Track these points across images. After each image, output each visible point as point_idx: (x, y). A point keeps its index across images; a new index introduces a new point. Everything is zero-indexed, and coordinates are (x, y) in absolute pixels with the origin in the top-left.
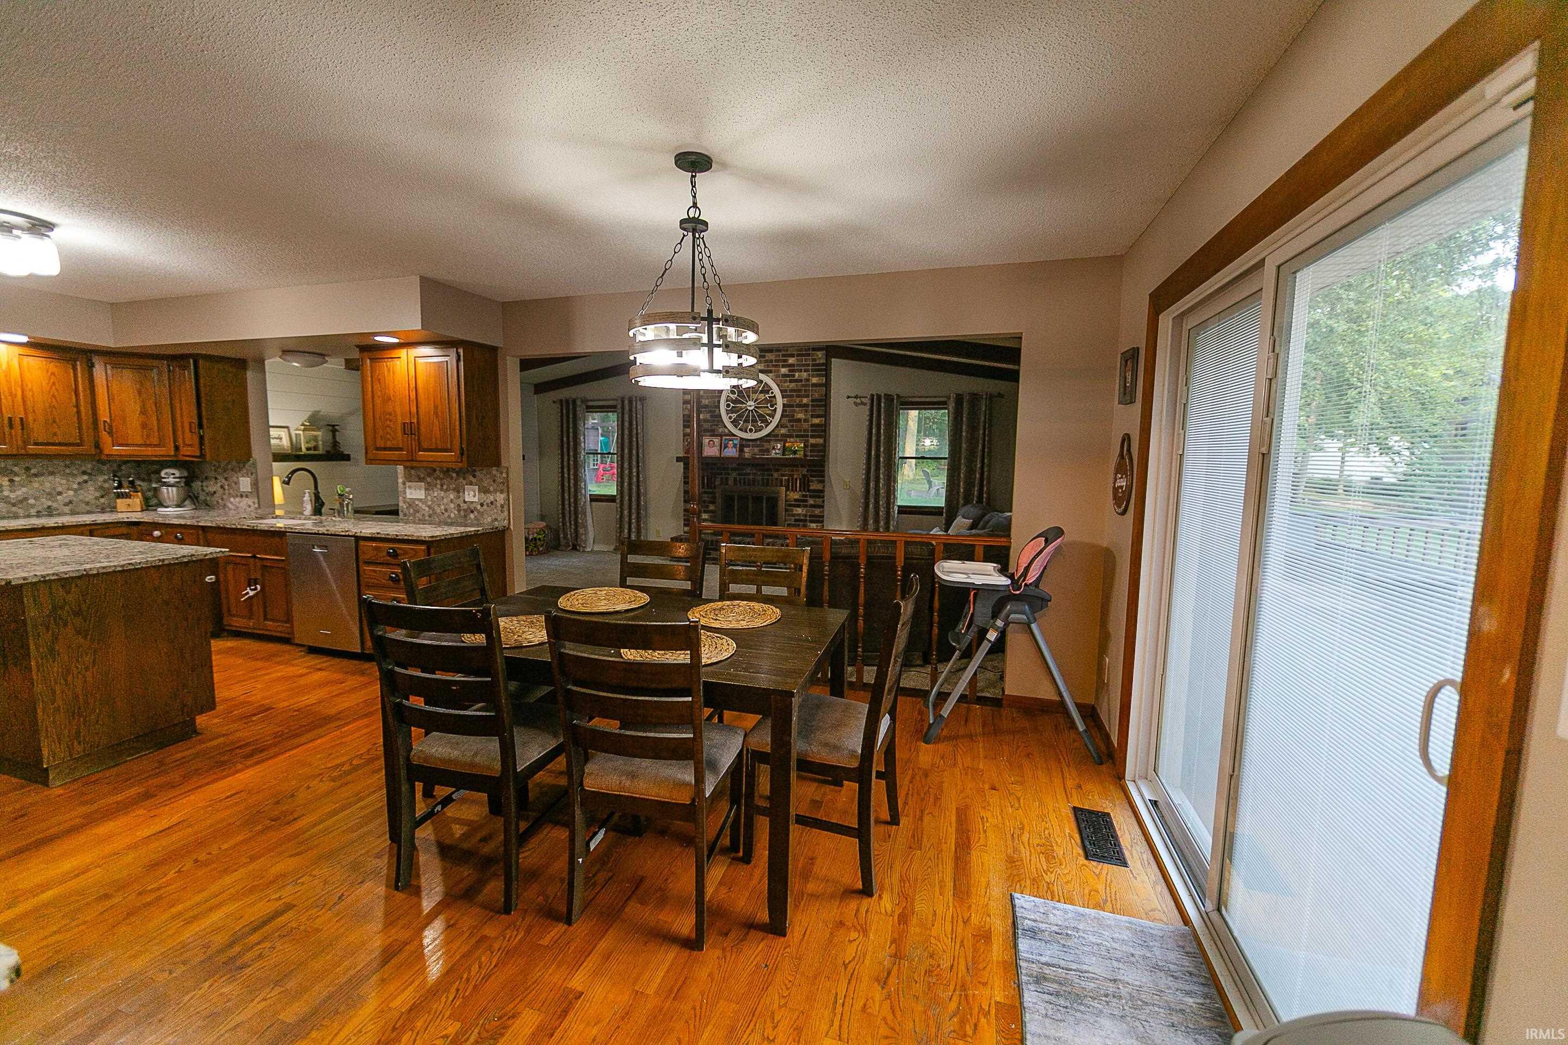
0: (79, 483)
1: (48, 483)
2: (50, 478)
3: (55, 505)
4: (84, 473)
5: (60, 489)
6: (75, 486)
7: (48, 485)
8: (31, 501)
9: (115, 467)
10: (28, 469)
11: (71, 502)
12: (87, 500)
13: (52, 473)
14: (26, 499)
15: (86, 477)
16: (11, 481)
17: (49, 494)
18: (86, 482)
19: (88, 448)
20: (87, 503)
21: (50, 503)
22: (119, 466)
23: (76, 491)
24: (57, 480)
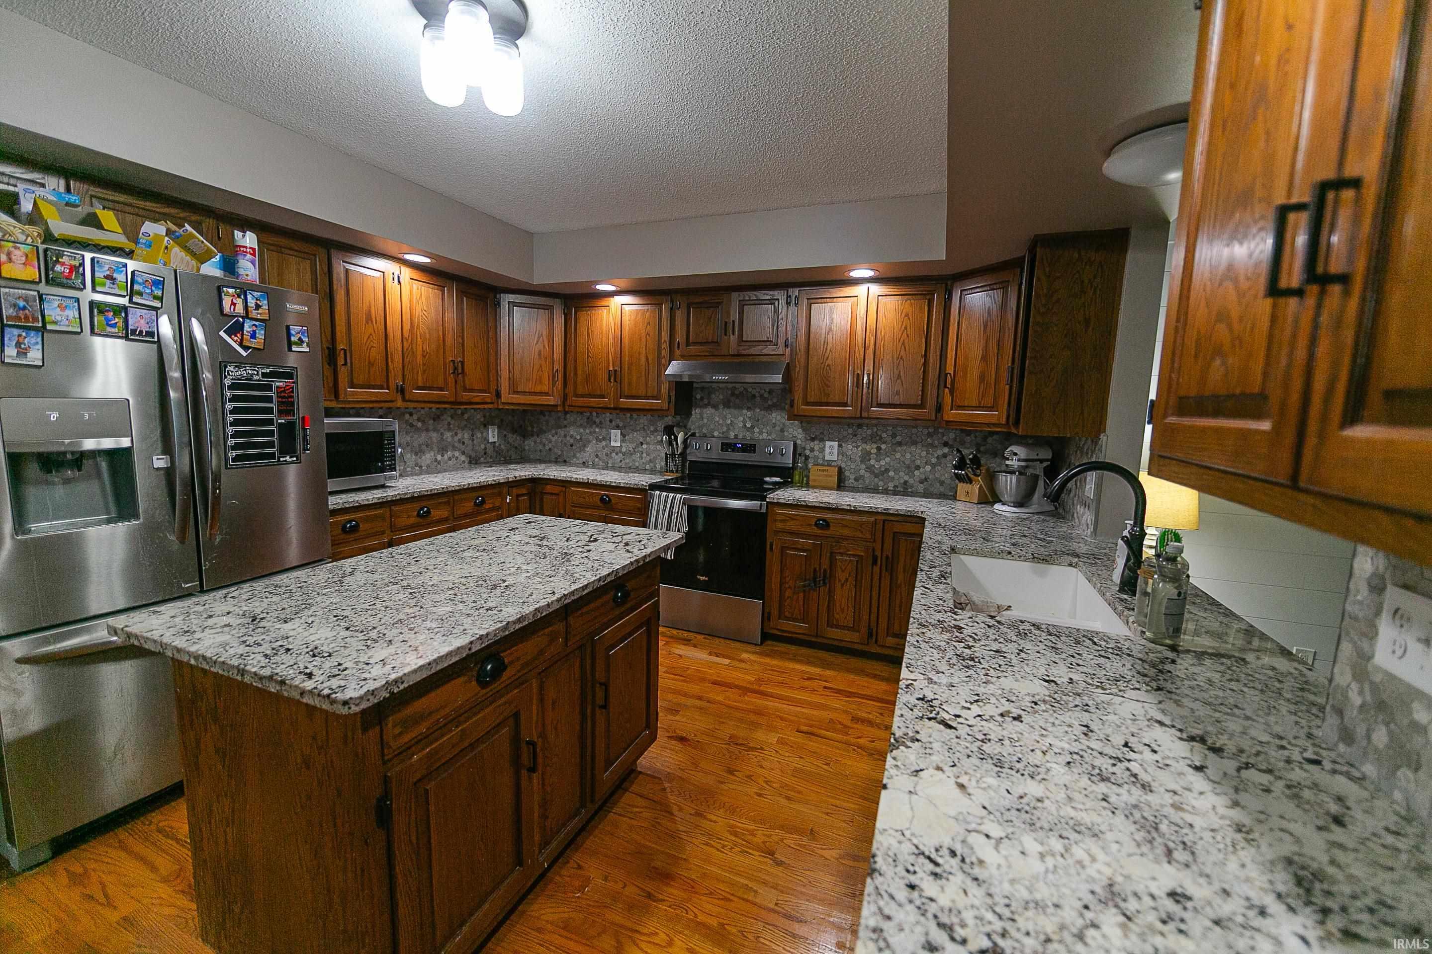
0: (937, 458)
1: (908, 454)
2: (913, 448)
3: (911, 481)
4: (946, 444)
5: (918, 462)
6: (934, 460)
7: (908, 456)
8: (891, 474)
9: (979, 440)
10: (894, 436)
11: (926, 479)
12: (943, 478)
13: (915, 443)
14: (887, 471)
15: (946, 450)
16: (879, 449)
17: (908, 467)
18: (945, 456)
19: (928, 412)
20: (942, 483)
21: (906, 478)
22: (985, 439)
23: (933, 466)
24: (918, 451)
